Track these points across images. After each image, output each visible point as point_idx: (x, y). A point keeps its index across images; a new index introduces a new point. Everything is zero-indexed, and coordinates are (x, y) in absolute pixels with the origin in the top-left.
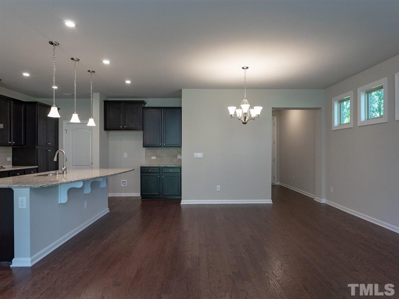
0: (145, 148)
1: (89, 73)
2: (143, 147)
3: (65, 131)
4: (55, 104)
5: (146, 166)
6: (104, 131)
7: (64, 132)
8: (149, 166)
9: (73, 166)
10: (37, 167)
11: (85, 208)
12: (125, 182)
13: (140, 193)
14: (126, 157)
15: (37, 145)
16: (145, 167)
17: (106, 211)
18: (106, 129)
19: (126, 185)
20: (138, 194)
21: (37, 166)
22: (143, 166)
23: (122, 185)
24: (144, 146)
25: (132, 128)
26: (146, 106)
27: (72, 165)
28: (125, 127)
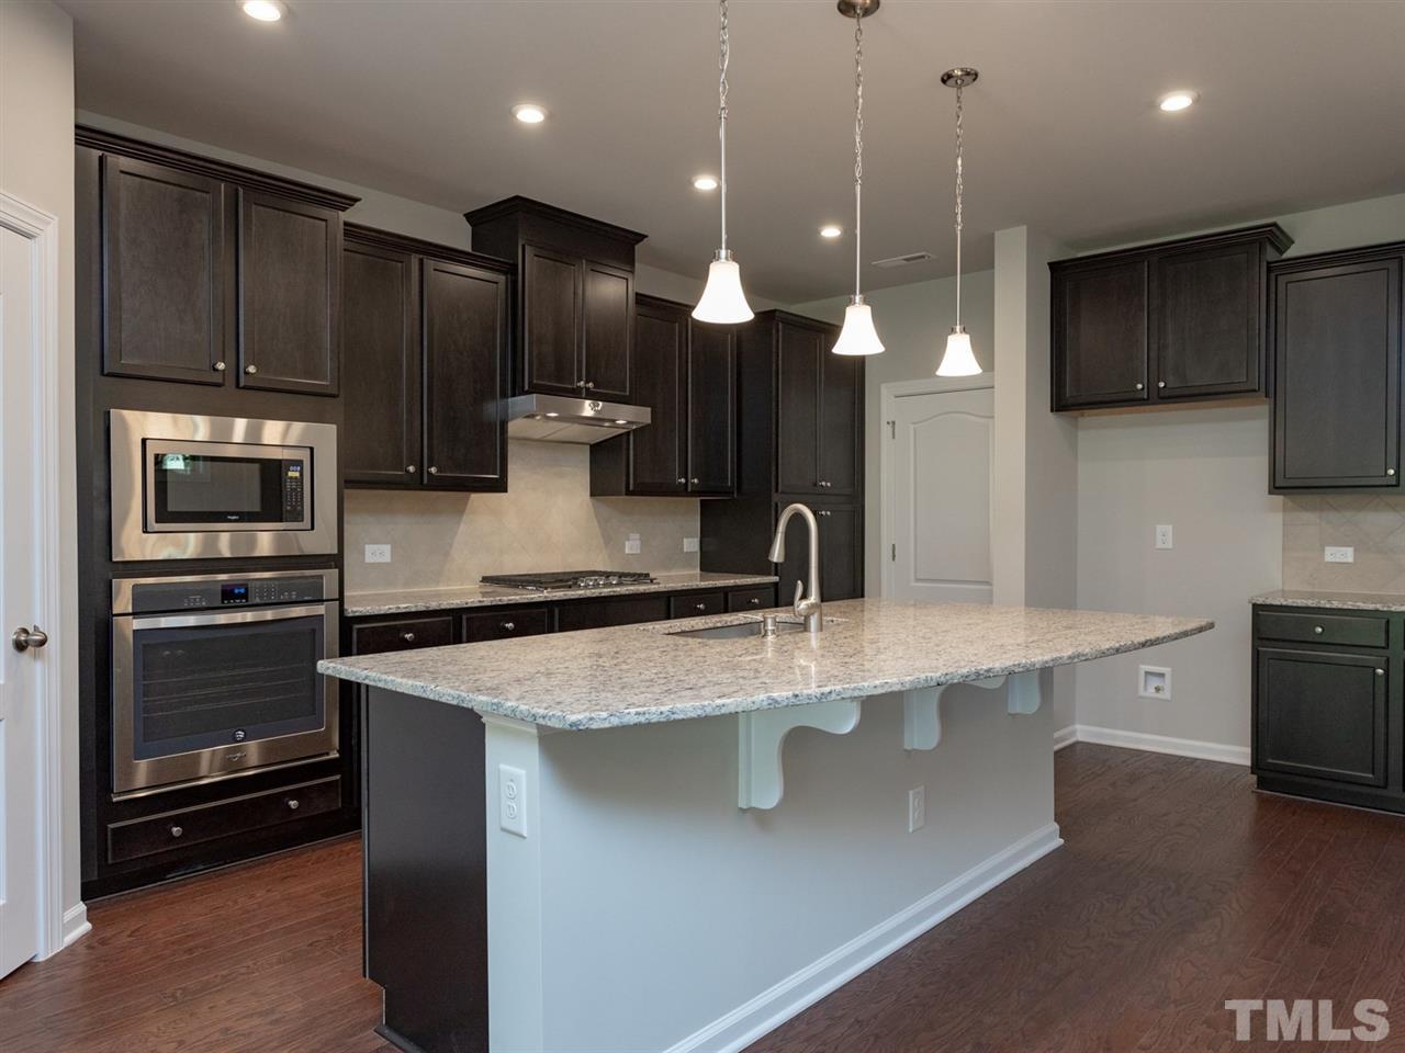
0: (1279, 499)
1: (949, 91)
2: (1270, 493)
3: (890, 428)
4: (727, 248)
5: (1289, 602)
6: (1053, 420)
7: (886, 430)
8: (1310, 603)
9: (918, 580)
10: (776, 579)
11: (911, 830)
12: (1162, 675)
13: (1248, 750)
14: (1170, 545)
15: (777, 491)
16: (1281, 606)
17: (1044, 839)
18: (1060, 404)
19: (1166, 695)
20: (1238, 753)
21: (776, 575)
22: (1269, 602)
23: (1142, 692)
24: (1275, 488)
25: (1204, 390)
26: (1291, 253)
27: (915, 576)
28: (1162, 385)
